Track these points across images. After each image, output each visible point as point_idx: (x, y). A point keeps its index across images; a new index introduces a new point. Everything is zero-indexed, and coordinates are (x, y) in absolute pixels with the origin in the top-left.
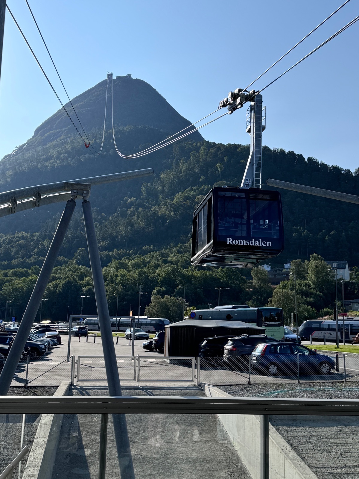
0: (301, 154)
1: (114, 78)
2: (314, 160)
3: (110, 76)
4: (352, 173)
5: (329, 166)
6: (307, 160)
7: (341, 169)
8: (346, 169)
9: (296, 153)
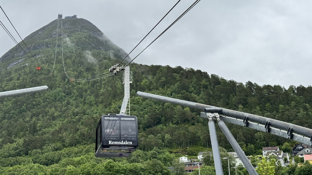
0: (206, 72)
1: (63, 18)
2: (216, 76)
3: (60, 16)
4: (244, 85)
5: (227, 80)
6: (211, 76)
7: (236, 83)
8: (239, 83)
9: (202, 71)
